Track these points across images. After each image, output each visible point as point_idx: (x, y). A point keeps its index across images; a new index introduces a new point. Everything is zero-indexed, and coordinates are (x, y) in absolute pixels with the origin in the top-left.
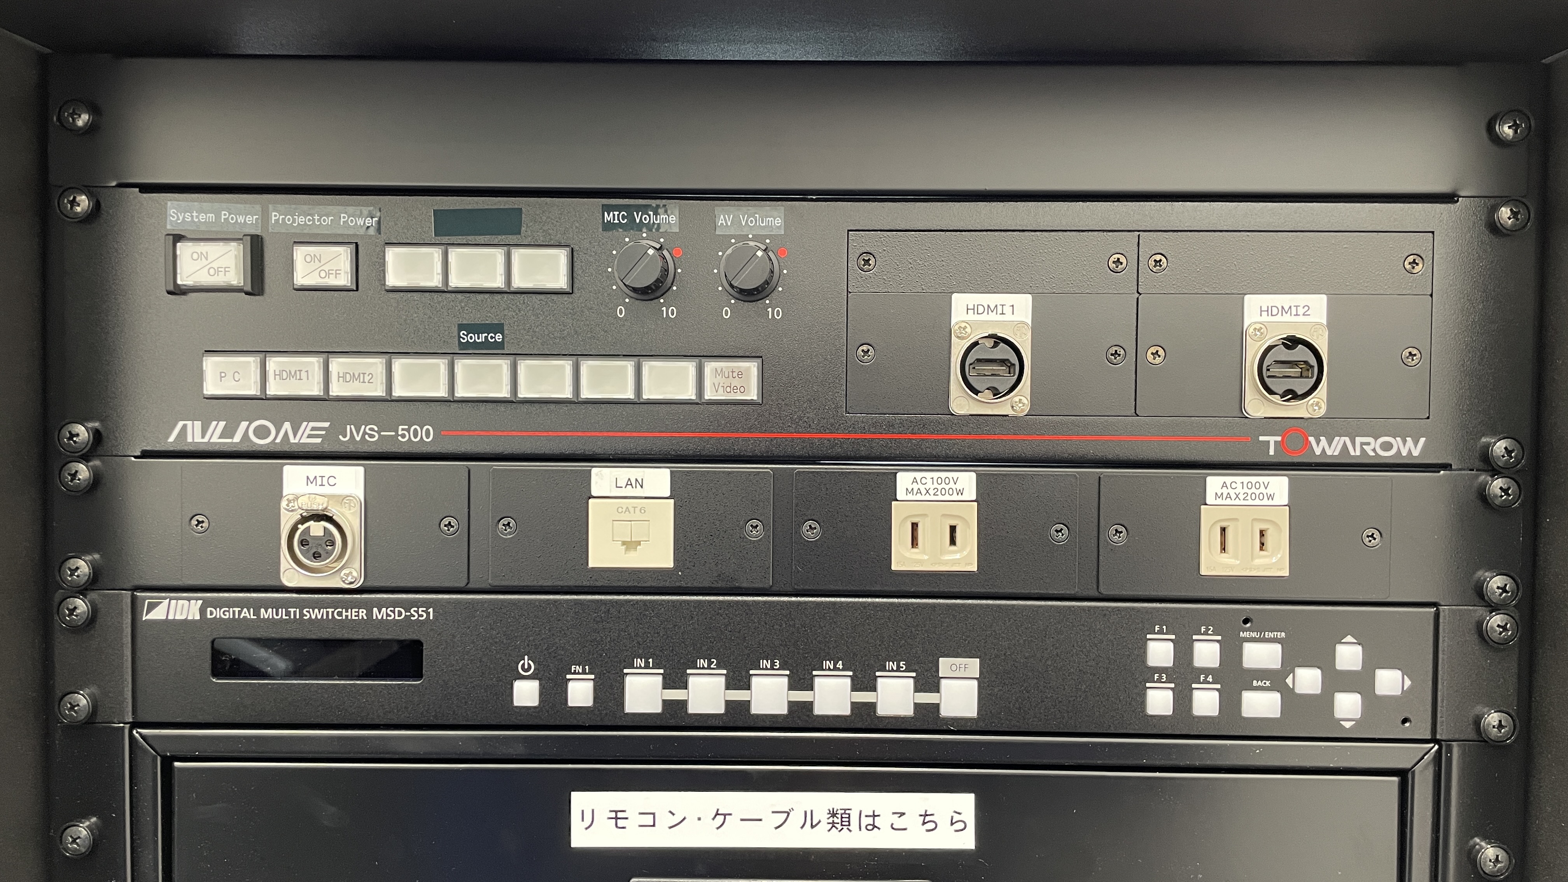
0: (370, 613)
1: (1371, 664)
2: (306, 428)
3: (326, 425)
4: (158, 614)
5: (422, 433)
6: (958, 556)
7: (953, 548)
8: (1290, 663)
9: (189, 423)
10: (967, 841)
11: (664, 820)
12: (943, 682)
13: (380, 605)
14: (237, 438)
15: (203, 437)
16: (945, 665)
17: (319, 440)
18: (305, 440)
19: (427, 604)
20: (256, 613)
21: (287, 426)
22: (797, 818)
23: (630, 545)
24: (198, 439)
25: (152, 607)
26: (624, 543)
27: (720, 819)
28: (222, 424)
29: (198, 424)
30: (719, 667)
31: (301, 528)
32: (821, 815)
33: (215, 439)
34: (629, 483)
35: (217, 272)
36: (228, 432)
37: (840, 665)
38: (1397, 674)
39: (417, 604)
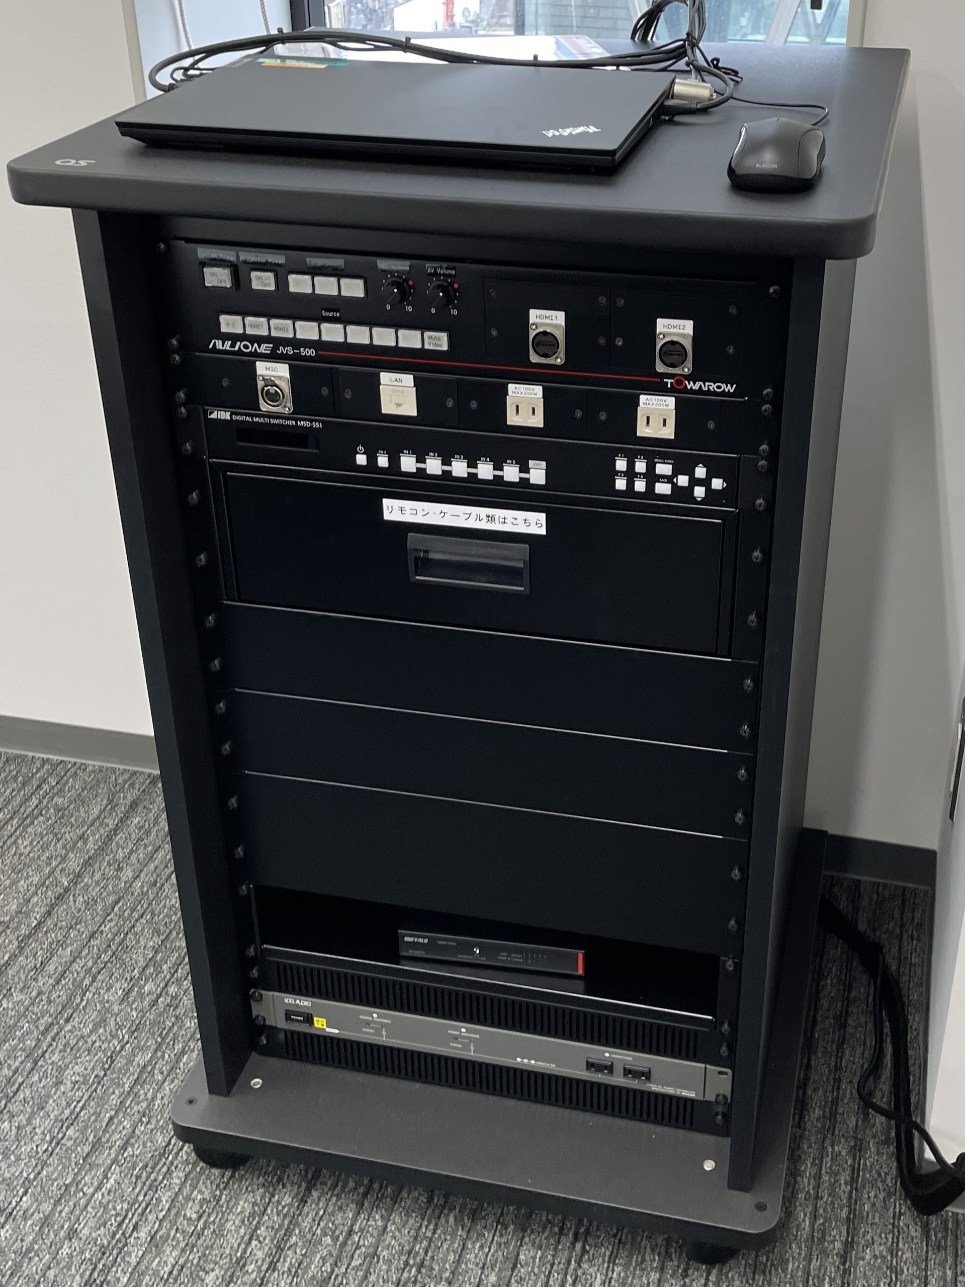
0: (296, 423)
4: (214, 416)
6: (535, 421)
7: (533, 417)
10: (543, 531)
11: (420, 513)
12: (531, 470)
13: (301, 420)
15: (223, 346)
16: (531, 463)
20: (252, 419)
22: (473, 517)
23: (398, 405)
25: (211, 413)
27: (443, 514)
30: (438, 456)
32: (483, 516)
34: (396, 380)
35: (221, 281)
36: (233, 346)
37: (488, 459)
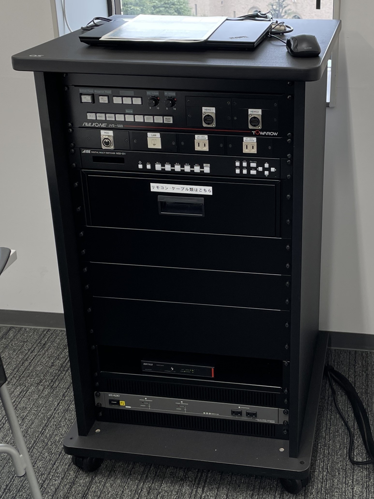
1: (270, 167)
2: (103, 124)
3: (106, 124)
5: (121, 126)
8: (258, 166)
9: (86, 123)
14: (93, 125)
17: (105, 126)
18: (103, 126)
19: (124, 152)
21: (100, 124)
24: (87, 125)
26: (153, 144)
28: (91, 123)
29: (87, 123)
31: (104, 140)
33: (90, 125)
38: (274, 168)
39: (123, 152)
